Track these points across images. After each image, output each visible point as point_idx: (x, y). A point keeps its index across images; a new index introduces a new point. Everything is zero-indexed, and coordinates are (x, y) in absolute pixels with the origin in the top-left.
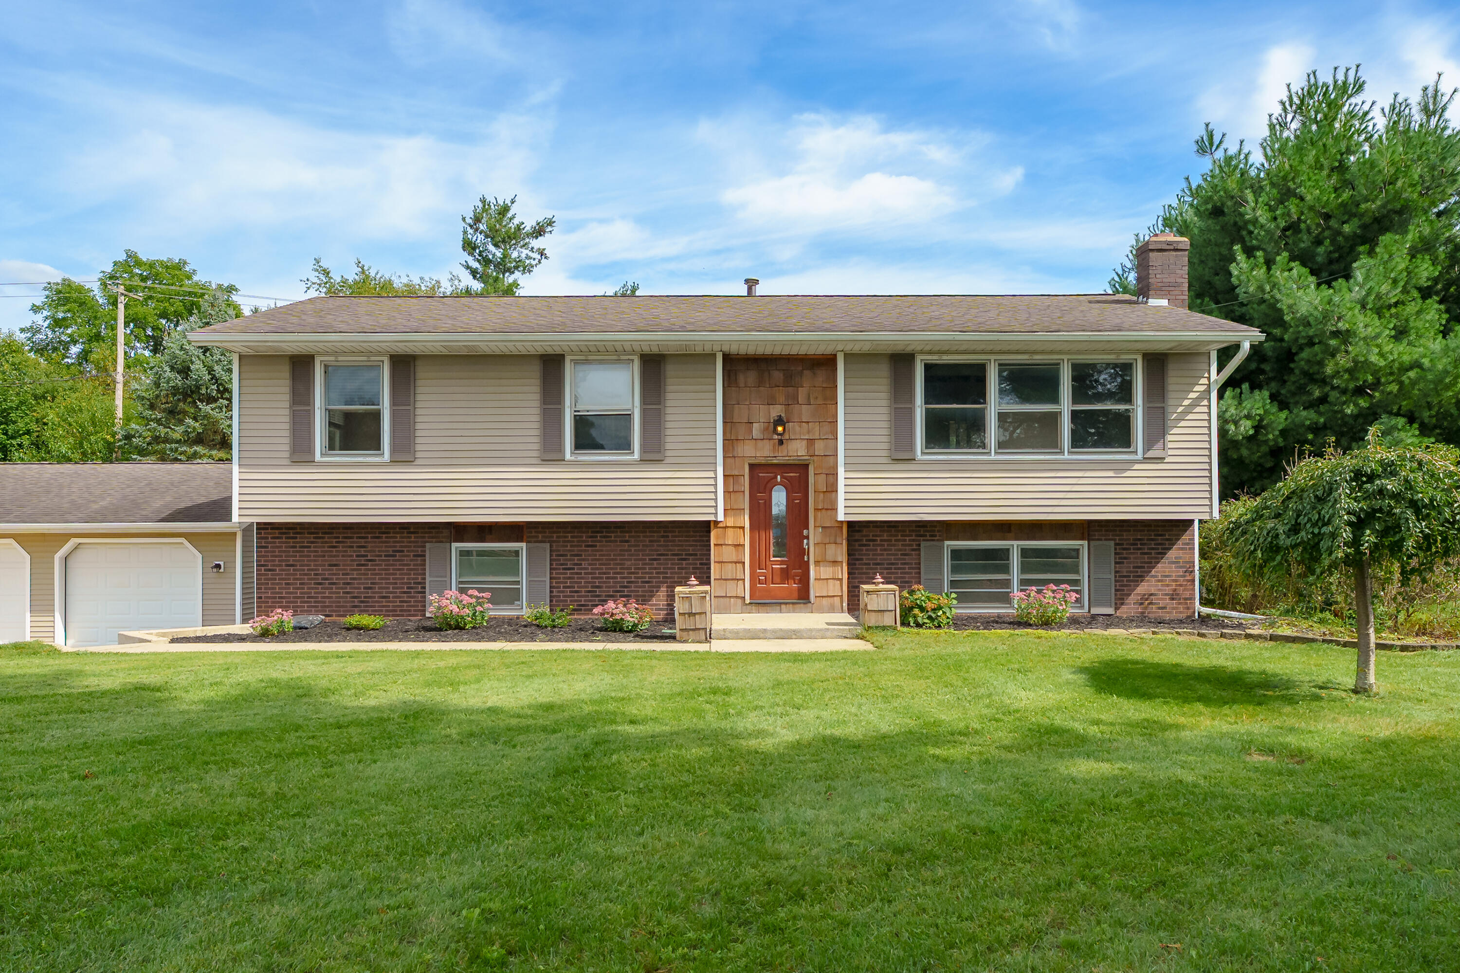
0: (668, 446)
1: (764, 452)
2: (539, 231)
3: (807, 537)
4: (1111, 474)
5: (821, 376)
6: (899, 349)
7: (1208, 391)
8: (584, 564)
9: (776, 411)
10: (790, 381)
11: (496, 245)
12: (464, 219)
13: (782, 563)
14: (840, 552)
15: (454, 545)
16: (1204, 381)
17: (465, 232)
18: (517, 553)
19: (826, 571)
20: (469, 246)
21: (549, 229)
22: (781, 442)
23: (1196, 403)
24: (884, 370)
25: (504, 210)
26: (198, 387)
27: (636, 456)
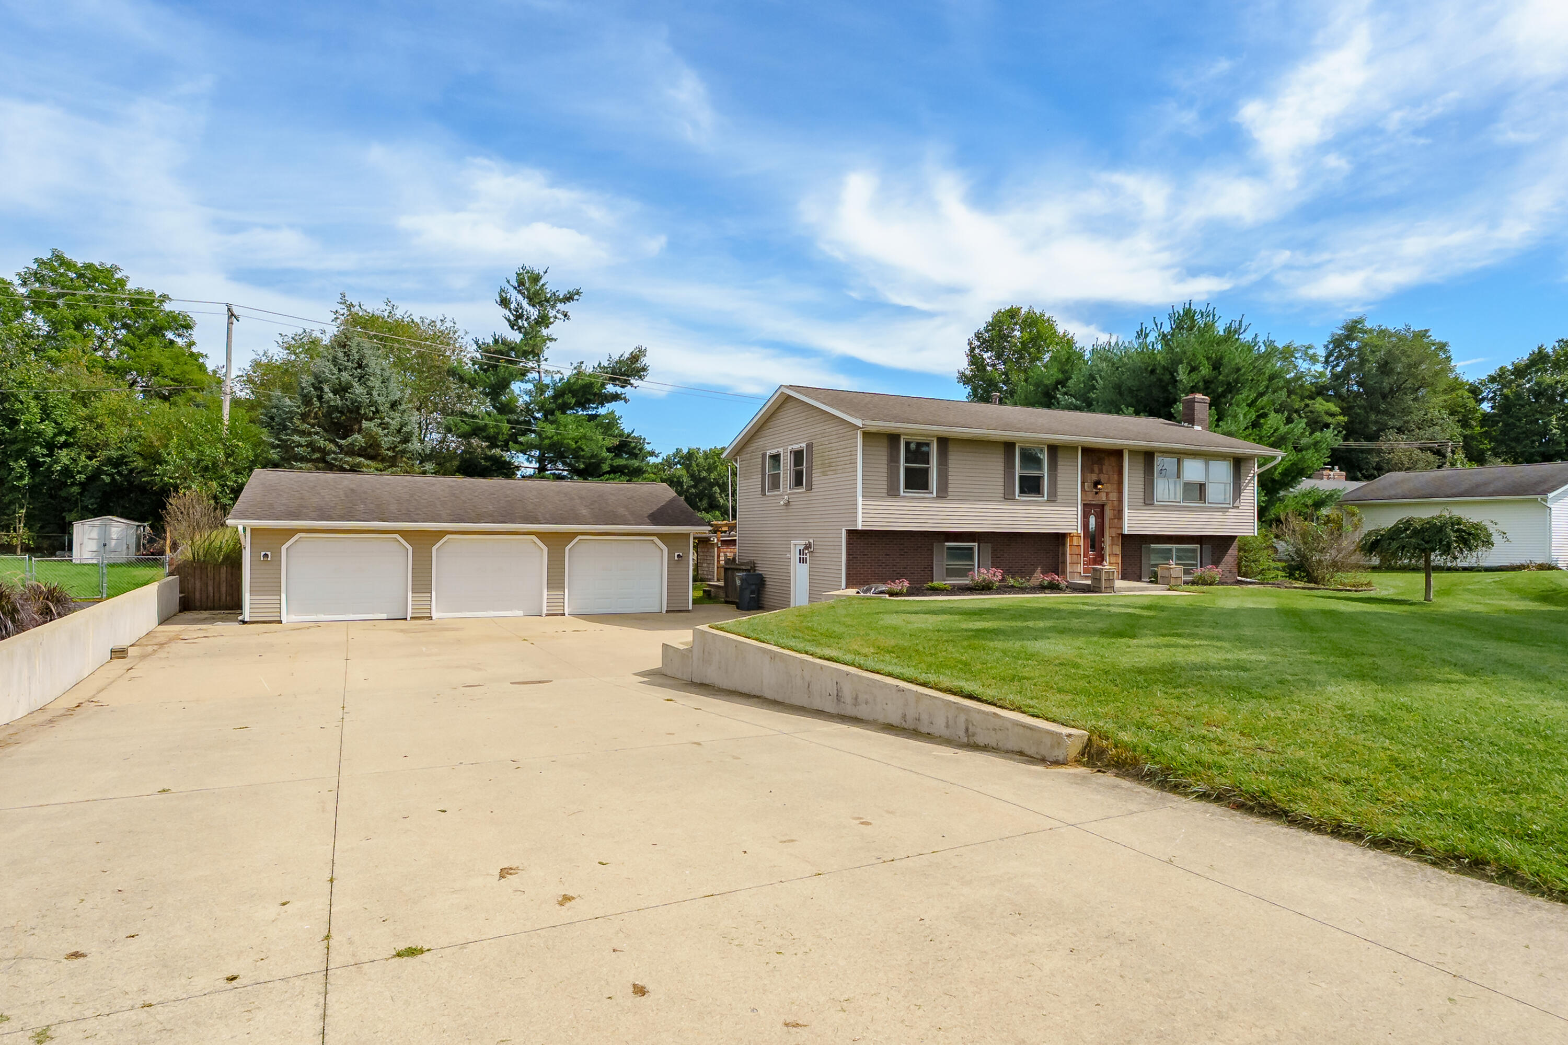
0: (1059, 493)
1: (1090, 498)
2: (569, 298)
3: (1103, 542)
4: (1221, 514)
5: (1113, 460)
6: (1148, 449)
7: (1254, 477)
8: (1006, 555)
9: (1094, 477)
10: (1100, 462)
11: (534, 306)
12: (508, 282)
13: (1093, 555)
14: (1118, 550)
15: (946, 544)
16: (1252, 472)
17: (502, 290)
18: (971, 549)
19: (1113, 560)
20: (504, 302)
21: (576, 297)
22: (1097, 493)
23: (1249, 483)
24: (1141, 459)
25: (536, 279)
26: (358, 408)
27: (1046, 498)
